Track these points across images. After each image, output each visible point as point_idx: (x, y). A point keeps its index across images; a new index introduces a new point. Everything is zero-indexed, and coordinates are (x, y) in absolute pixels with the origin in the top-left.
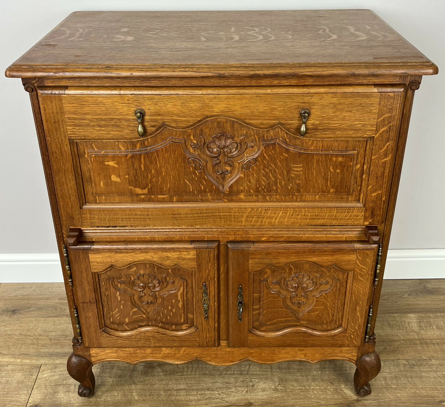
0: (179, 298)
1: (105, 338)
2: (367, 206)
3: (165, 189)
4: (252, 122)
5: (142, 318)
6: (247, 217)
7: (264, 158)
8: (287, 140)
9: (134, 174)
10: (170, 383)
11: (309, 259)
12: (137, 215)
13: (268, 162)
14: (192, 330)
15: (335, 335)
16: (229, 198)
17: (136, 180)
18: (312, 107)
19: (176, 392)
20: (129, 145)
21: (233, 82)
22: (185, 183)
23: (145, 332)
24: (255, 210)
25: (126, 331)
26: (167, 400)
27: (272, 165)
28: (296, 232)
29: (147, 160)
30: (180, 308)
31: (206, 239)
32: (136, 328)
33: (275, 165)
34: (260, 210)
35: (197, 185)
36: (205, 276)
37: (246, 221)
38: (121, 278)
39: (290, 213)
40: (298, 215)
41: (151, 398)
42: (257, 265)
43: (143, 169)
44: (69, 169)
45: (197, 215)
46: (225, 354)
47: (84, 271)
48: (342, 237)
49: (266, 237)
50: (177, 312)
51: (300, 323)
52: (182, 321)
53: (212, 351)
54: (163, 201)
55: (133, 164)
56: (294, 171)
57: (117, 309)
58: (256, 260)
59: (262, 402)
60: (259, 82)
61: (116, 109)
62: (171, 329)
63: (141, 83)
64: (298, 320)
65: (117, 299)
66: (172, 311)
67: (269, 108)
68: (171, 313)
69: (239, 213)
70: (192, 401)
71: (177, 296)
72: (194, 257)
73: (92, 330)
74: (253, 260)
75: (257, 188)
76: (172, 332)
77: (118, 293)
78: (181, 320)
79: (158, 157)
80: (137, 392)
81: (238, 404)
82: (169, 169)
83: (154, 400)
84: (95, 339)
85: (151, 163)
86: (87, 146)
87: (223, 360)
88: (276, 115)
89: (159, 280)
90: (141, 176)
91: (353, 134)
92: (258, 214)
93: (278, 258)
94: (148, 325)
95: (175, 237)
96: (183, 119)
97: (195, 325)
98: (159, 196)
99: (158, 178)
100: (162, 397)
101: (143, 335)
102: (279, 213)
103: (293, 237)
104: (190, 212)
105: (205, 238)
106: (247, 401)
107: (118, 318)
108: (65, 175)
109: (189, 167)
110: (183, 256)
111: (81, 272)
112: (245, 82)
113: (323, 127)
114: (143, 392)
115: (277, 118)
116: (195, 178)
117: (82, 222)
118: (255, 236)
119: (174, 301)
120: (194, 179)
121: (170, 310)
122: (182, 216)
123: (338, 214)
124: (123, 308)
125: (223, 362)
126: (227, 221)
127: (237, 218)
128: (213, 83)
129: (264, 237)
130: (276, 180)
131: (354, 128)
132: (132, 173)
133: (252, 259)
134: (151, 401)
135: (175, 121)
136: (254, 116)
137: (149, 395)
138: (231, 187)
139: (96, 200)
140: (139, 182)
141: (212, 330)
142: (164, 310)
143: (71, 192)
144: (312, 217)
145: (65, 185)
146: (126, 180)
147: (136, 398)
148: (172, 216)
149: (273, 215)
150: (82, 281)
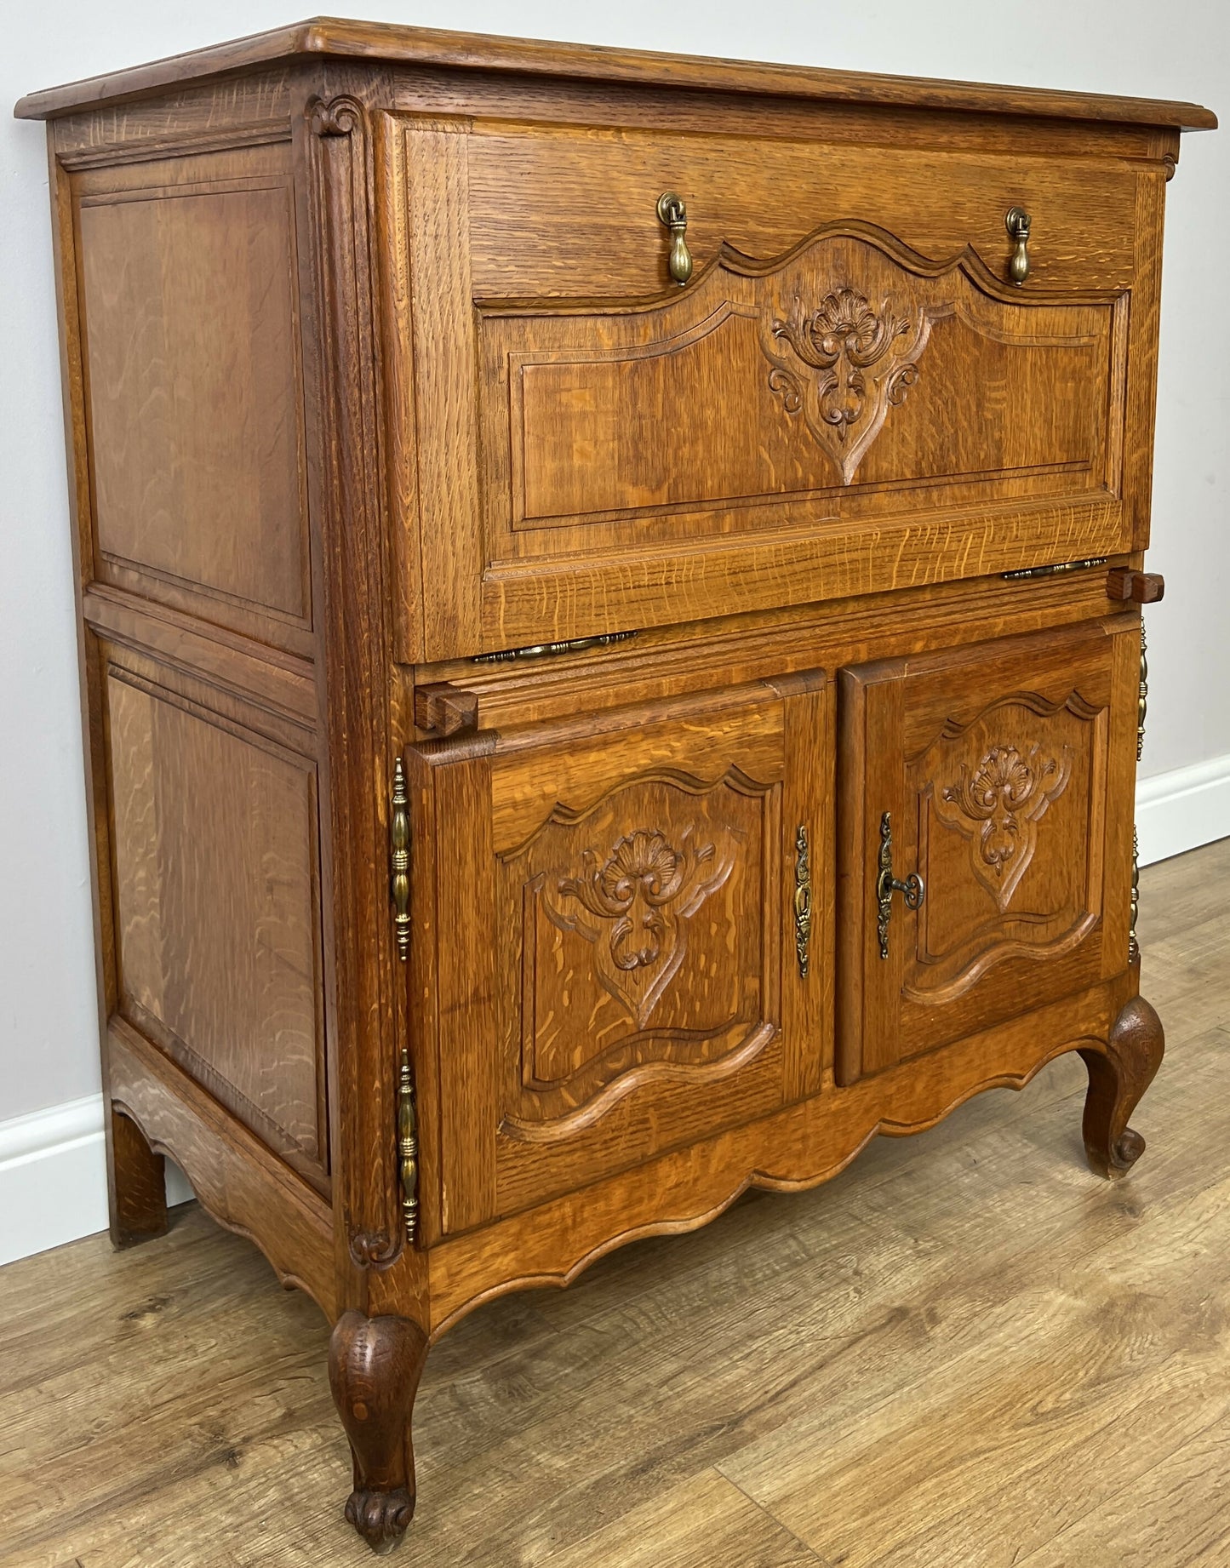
0: (729, 915)
1: (510, 1164)
2: (1125, 496)
3: (710, 483)
4: (916, 243)
5: (622, 1033)
6: (902, 560)
7: (934, 366)
8: (973, 307)
9: (634, 434)
10: (624, 1378)
11: (1023, 686)
12: (639, 587)
13: (940, 376)
14: (764, 1035)
15: (1080, 946)
16: (854, 505)
17: (638, 457)
18: (1028, 204)
19: (665, 1388)
20: (623, 333)
21: (861, 134)
22: (759, 456)
23: (633, 1094)
24: (919, 533)
25: (566, 1113)
26: (666, 1419)
27: (948, 384)
28: (981, 613)
29: (672, 380)
30: (728, 952)
31: (790, 670)
32: (600, 1091)
33: (953, 383)
34: (928, 532)
35: (788, 462)
36: (802, 801)
37: (900, 574)
38: (567, 871)
39: (989, 535)
40: (1004, 538)
41: (608, 1438)
42: (921, 730)
43: (659, 417)
44: (464, 418)
45: (789, 567)
46: (827, 1127)
47: (469, 857)
48: (1069, 613)
49: (923, 639)
50: (722, 972)
51: (1003, 931)
52: (734, 1009)
53: (793, 1127)
54: (698, 534)
55: (635, 394)
56: (990, 400)
57: (551, 1014)
58: (920, 711)
59: (922, 1293)
60: (913, 135)
61: (613, 193)
62: (697, 1061)
63: (655, 121)
64: (1000, 917)
65: (552, 966)
66: (707, 974)
67: (950, 204)
68: (706, 982)
69: (885, 547)
70: (738, 1384)
71: (723, 904)
72: (777, 730)
73: (471, 1136)
74: (912, 713)
75: (918, 463)
76: (704, 1070)
77: (558, 939)
78: (730, 1006)
79: (699, 370)
80: (544, 1449)
81: (870, 1327)
82: (724, 413)
83: (626, 1439)
84: (475, 1182)
85: (680, 389)
86: (509, 336)
87: (822, 1157)
88: (961, 226)
89: (674, 855)
90: (653, 438)
91: (1098, 281)
92: (924, 548)
93: (966, 693)
94: (633, 1065)
95: (712, 676)
96: (771, 230)
97: (766, 1017)
98: (688, 517)
99: (694, 442)
100: (640, 1419)
101: (627, 1105)
102: (967, 539)
103: (977, 628)
104: (773, 560)
105: (786, 667)
106: (884, 1311)
107: (551, 1058)
108: (447, 445)
109: (771, 401)
110: (753, 732)
111: (461, 862)
112: (885, 134)
113: (1046, 262)
114: (565, 1438)
115: (964, 236)
116: (783, 440)
117: (481, 637)
118: (899, 637)
119: (714, 928)
120: (779, 441)
121: (702, 973)
122: (756, 575)
123: (1079, 525)
124: (570, 1002)
125: (820, 1166)
126: (858, 580)
127: (883, 567)
128: (819, 132)
129: (917, 639)
130: (956, 432)
131: (1098, 266)
132: (629, 429)
133: (910, 708)
134: (617, 1445)
135: (752, 237)
136: (921, 226)
137: (596, 1435)
138: (863, 465)
139: (515, 550)
140: (646, 458)
141: (816, 1018)
142: (686, 975)
143: (459, 515)
144: (1031, 543)
145: (445, 487)
146: (613, 458)
147: (560, 1463)
148: (728, 579)
149: (954, 546)
150: (457, 901)
